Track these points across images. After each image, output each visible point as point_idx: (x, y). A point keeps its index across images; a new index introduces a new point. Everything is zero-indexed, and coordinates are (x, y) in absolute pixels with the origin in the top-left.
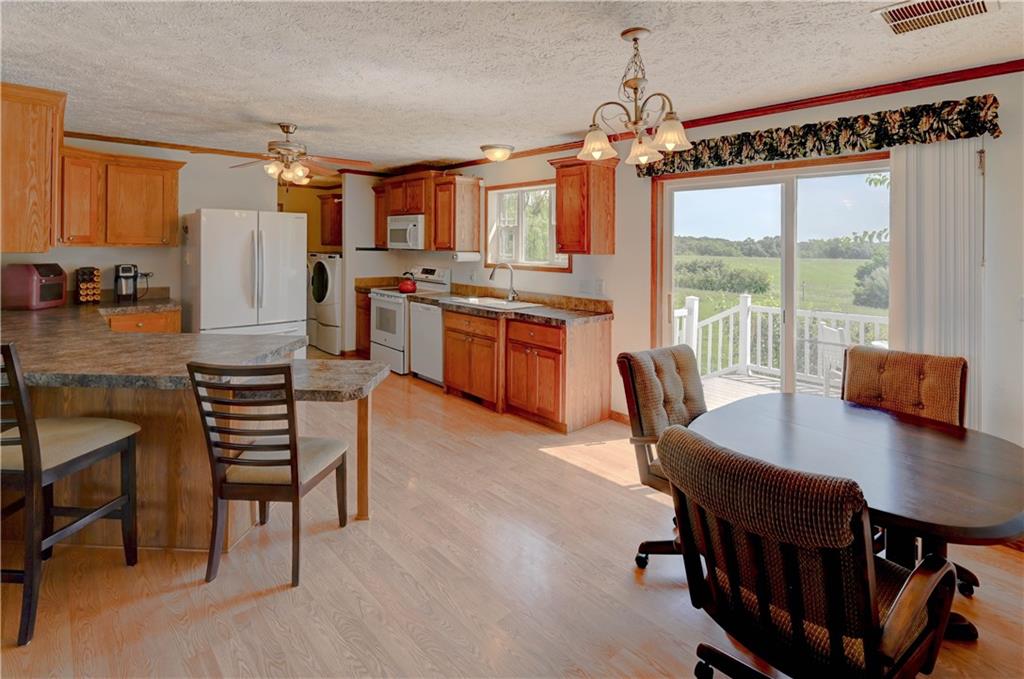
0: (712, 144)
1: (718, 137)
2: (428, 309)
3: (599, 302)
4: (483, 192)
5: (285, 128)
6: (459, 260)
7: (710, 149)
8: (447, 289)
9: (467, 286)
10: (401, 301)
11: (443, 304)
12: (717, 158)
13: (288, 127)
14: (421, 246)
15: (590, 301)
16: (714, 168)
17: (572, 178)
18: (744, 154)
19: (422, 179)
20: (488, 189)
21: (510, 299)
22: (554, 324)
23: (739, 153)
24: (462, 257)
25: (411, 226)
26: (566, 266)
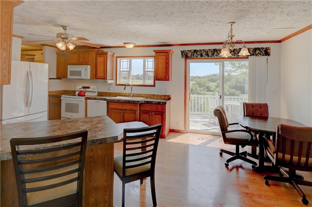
0: (206, 51)
1: (208, 49)
2: (99, 102)
3: (166, 96)
4: (115, 58)
5: (64, 28)
6: (108, 83)
7: (206, 52)
8: (96, 94)
9: (106, 93)
10: (83, 99)
11: (108, 100)
12: (207, 55)
13: (66, 27)
14: (89, 78)
15: (162, 95)
16: (206, 57)
17: (162, 57)
18: (215, 54)
19: (90, 52)
20: (117, 57)
21: (131, 96)
22: (162, 103)
23: (214, 54)
24: (109, 82)
25: (84, 69)
26: (153, 85)
